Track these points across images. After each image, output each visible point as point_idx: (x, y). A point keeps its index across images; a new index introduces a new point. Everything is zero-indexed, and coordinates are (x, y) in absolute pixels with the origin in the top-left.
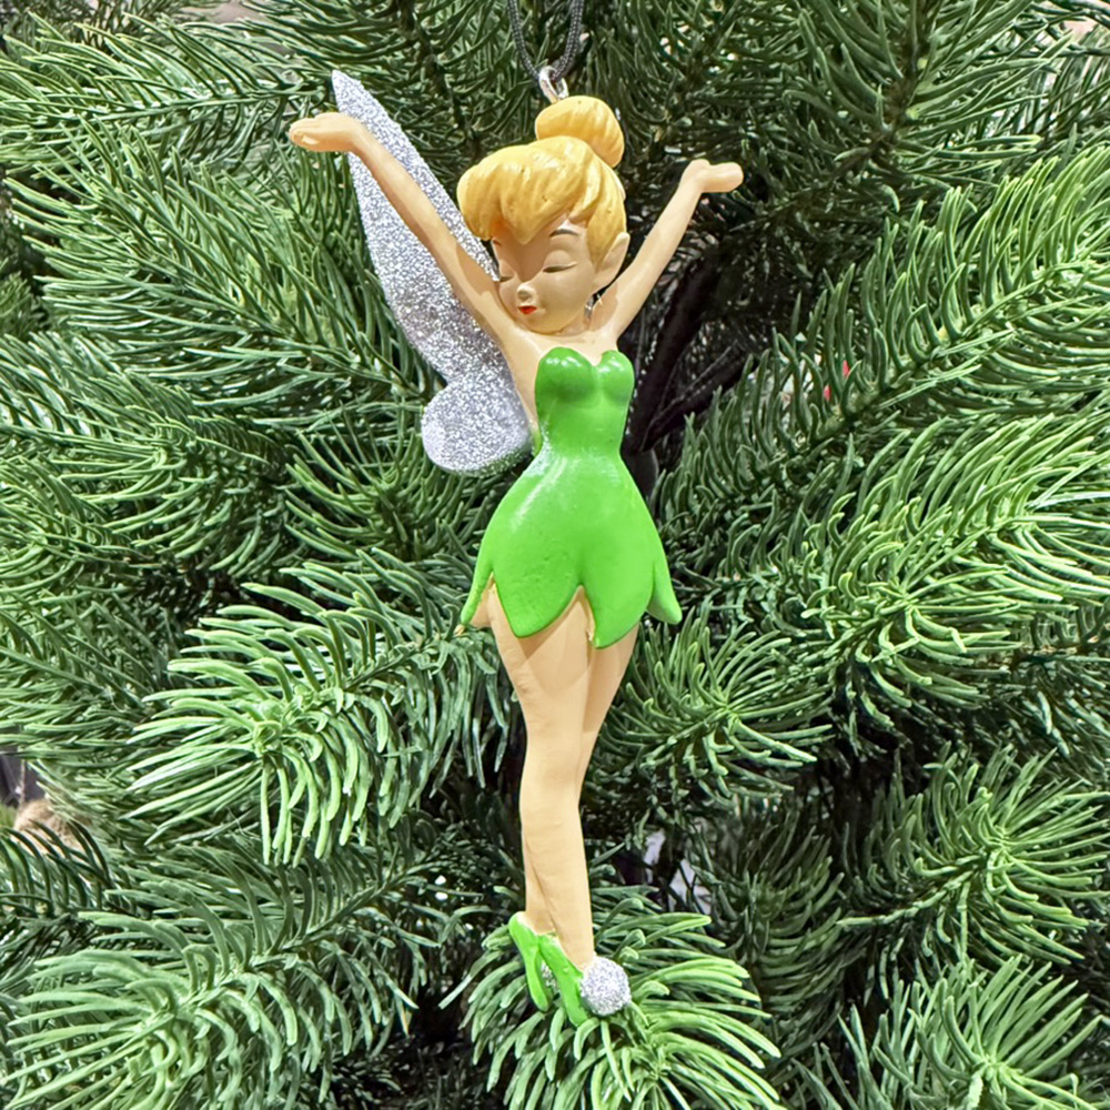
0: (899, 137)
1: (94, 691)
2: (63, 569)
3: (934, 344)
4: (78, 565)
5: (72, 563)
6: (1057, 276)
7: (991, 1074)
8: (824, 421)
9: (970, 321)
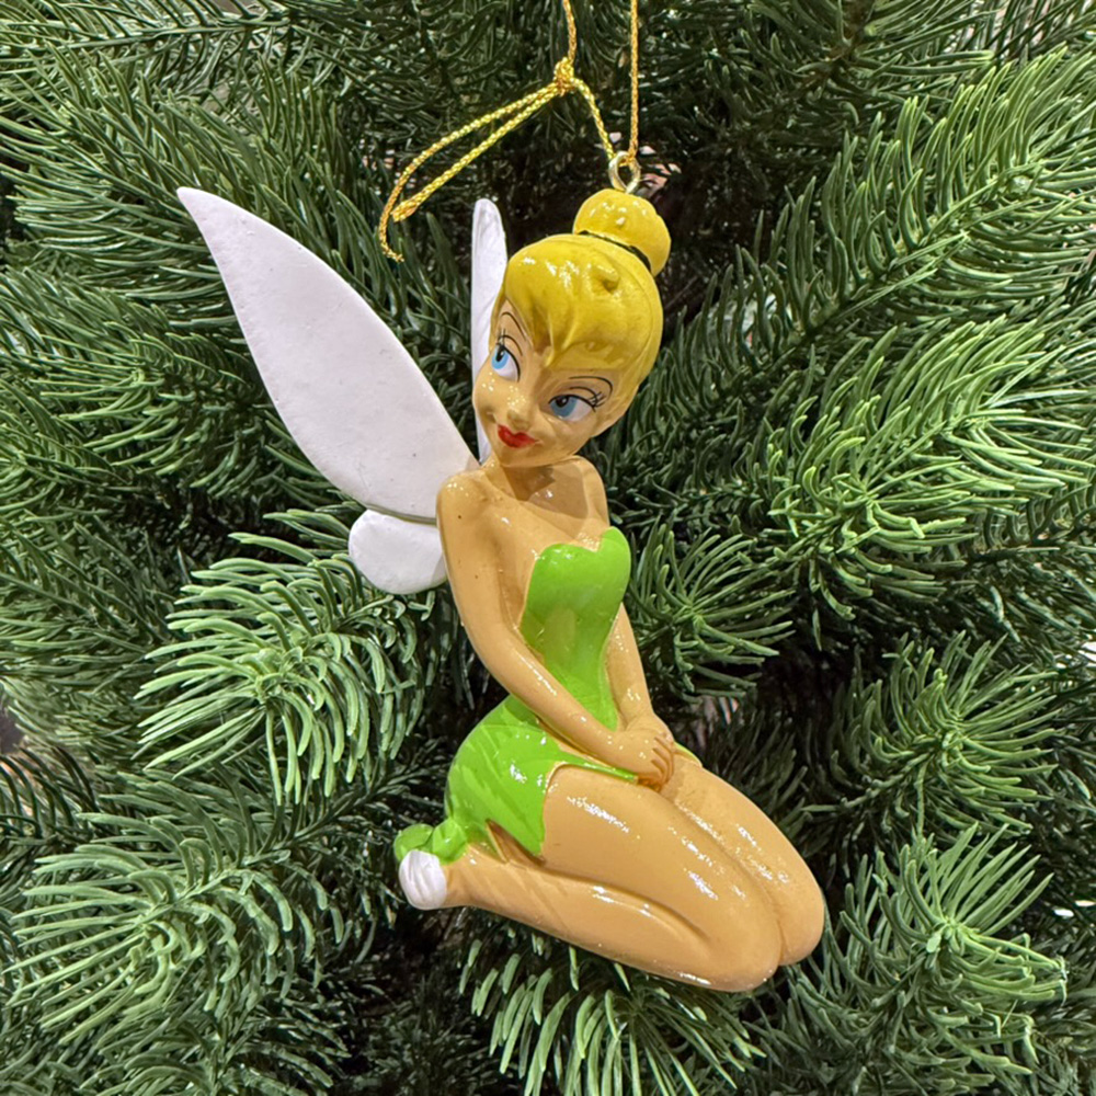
0: (858, 54)
1: (78, 612)
2: (44, 492)
3: (890, 254)
4: (59, 486)
5: (52, 485)
6: (1010, 182)
7: (950, 933)
8: (786, 336)
9: (926, 232)
